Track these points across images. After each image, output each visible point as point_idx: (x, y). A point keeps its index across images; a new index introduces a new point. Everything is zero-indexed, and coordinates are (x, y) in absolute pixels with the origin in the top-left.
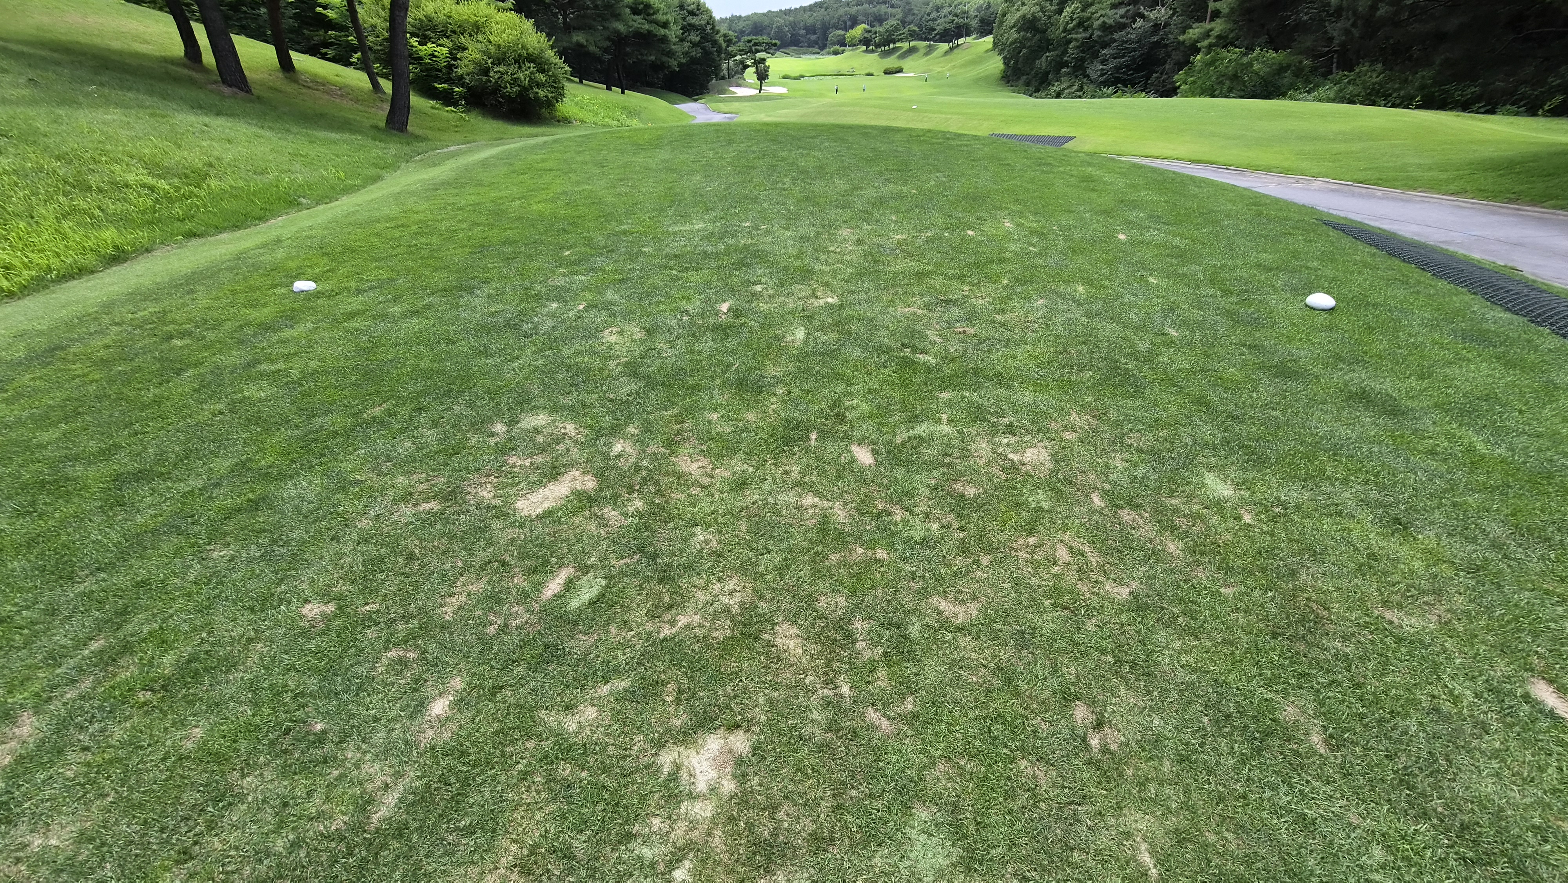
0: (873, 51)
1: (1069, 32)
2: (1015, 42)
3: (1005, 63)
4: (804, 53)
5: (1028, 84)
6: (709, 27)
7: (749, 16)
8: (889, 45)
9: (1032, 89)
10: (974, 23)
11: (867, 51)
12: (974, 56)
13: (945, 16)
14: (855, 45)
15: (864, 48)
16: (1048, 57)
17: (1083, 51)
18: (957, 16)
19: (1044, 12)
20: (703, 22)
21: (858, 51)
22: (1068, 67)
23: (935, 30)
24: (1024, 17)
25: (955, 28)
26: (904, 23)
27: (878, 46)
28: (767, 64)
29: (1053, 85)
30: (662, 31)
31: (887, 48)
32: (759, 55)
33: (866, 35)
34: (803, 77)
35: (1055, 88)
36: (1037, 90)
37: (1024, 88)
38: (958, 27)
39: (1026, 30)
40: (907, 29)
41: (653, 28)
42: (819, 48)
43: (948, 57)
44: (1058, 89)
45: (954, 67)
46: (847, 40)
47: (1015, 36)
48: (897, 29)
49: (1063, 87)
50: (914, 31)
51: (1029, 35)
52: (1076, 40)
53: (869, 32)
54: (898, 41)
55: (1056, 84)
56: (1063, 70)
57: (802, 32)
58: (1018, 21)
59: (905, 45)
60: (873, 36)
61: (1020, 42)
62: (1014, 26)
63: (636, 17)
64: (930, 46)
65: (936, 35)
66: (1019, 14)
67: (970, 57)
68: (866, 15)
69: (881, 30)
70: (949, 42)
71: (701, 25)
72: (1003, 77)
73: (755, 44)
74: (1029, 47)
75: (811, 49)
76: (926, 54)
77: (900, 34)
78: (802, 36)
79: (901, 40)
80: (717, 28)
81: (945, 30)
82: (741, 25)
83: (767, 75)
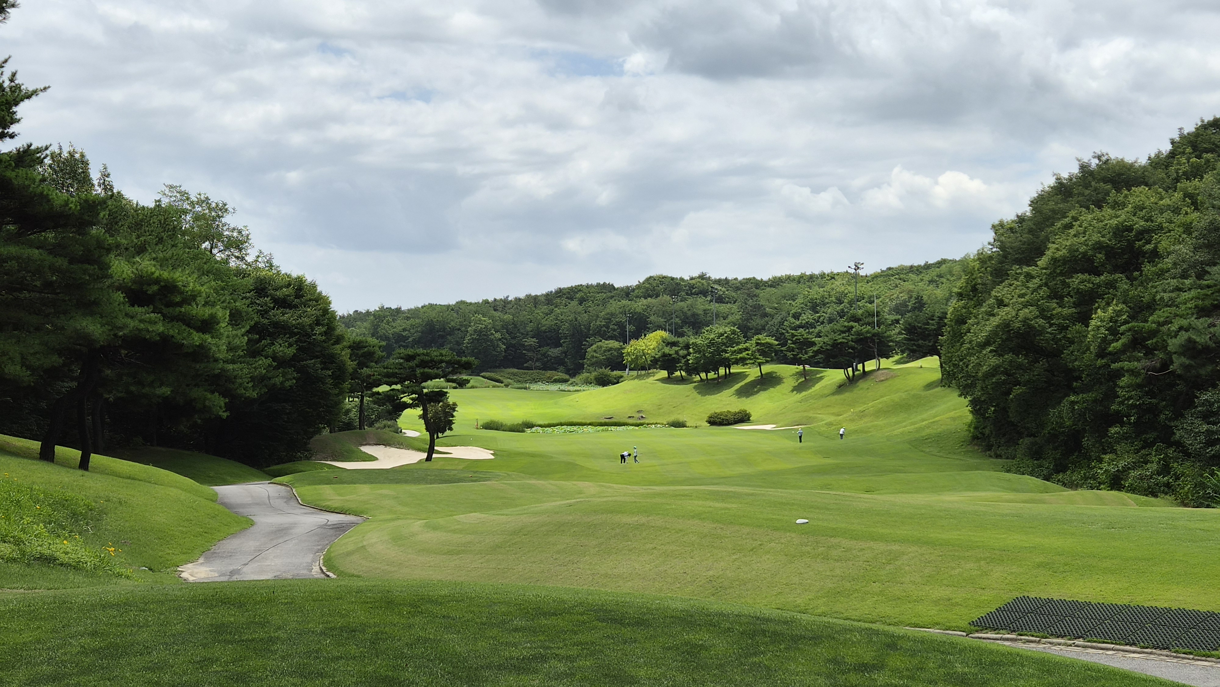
0: (682, 381)
1: (1116, 356)
2: (994, 371)
3: (974, 412)
4: (535, 381)
5: (1036, 454)
6: (319, 330)
7: (417, 310)
8: (716, 370)
9: (1048, 464)
10: (896, 333)
11: (668, 380)
12: (904, 395)
13: (831, 321)
14: (643, 368)
15: (664, 374)
16: (1073, 403)
17: (1151, 394)
18: (855, 319)
19: (1048, 319)
20: (307, 321)
21: (651, 379)
22: (1122, 424)
23: (813, 344)
24: (1006, 326)
25: (857, 341)
26: (746, 331)
27: (692, 370)
28: (451, 400)
29: (1101, 461)
30: (197, 338)
31: (711, 375)
32: (431, 385)
33: (667, 350)
34: (530, 426)
35: (1105, 466)
36: (1060, 468)
37: (1030, 462)
38: (862, 340)
39: (1016, 351)
40: (753, 342)
41: (175, 331)
42: (567, 372)
43: (847, 395)
44: (1113, 469)
45: (862, 415)
46: (627, 359)
47: (994, 361)
48: (731, 341)
49: (1122, 464)
50: (769, 345)
51: (1021, 359)
52: (1133, 372)
53: (673, 344)
54: (737, 362)
55: (1107, 457)
56: (1113, 430)
57: (531, 341)
58: (994, 333)
59: (753, 373)
60: (682, 352)
61: (1006, 373)
62: (987, 343)
63: (138, 309)
64: (804, 373)
65: (817, 353)
66: (995, 321)
67: (896, 397)
68: (667, 315)
69: (699, 341)
70: (844, 367)
71: (302, 326)
72: (975, 438)
73: (423, 364)
74: (1028, 382)
75: (549, 373)
76: (798, 389)
77: (740, 351)
78: (530, 348)
79: (742, 361)
80: (338, 332)
81: (835, 345)
82: (399, 325)
83: (451, 423)
